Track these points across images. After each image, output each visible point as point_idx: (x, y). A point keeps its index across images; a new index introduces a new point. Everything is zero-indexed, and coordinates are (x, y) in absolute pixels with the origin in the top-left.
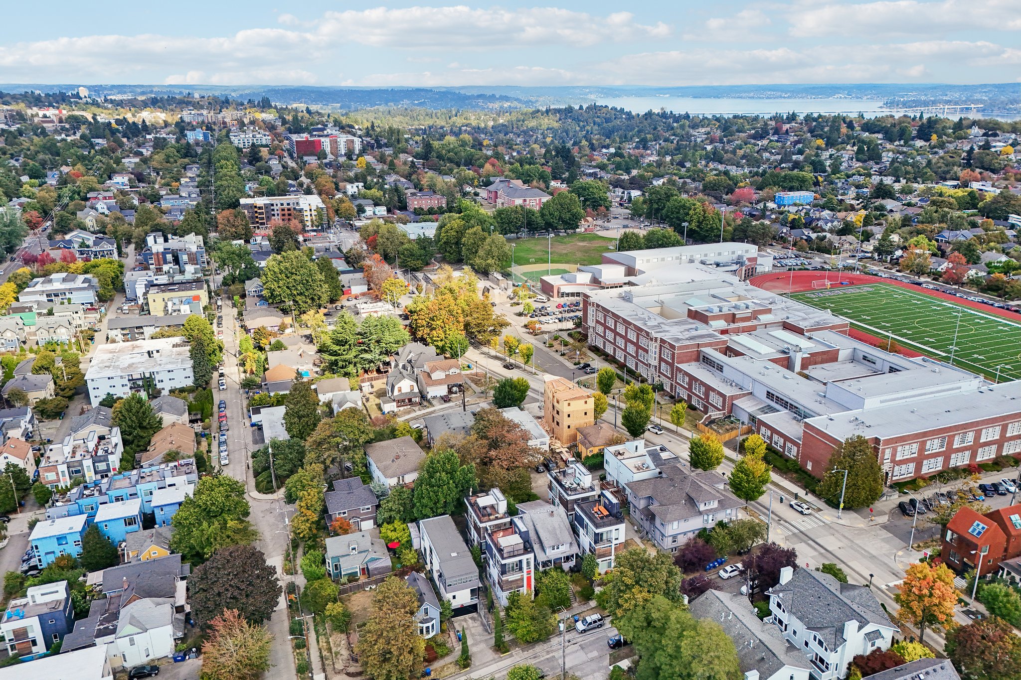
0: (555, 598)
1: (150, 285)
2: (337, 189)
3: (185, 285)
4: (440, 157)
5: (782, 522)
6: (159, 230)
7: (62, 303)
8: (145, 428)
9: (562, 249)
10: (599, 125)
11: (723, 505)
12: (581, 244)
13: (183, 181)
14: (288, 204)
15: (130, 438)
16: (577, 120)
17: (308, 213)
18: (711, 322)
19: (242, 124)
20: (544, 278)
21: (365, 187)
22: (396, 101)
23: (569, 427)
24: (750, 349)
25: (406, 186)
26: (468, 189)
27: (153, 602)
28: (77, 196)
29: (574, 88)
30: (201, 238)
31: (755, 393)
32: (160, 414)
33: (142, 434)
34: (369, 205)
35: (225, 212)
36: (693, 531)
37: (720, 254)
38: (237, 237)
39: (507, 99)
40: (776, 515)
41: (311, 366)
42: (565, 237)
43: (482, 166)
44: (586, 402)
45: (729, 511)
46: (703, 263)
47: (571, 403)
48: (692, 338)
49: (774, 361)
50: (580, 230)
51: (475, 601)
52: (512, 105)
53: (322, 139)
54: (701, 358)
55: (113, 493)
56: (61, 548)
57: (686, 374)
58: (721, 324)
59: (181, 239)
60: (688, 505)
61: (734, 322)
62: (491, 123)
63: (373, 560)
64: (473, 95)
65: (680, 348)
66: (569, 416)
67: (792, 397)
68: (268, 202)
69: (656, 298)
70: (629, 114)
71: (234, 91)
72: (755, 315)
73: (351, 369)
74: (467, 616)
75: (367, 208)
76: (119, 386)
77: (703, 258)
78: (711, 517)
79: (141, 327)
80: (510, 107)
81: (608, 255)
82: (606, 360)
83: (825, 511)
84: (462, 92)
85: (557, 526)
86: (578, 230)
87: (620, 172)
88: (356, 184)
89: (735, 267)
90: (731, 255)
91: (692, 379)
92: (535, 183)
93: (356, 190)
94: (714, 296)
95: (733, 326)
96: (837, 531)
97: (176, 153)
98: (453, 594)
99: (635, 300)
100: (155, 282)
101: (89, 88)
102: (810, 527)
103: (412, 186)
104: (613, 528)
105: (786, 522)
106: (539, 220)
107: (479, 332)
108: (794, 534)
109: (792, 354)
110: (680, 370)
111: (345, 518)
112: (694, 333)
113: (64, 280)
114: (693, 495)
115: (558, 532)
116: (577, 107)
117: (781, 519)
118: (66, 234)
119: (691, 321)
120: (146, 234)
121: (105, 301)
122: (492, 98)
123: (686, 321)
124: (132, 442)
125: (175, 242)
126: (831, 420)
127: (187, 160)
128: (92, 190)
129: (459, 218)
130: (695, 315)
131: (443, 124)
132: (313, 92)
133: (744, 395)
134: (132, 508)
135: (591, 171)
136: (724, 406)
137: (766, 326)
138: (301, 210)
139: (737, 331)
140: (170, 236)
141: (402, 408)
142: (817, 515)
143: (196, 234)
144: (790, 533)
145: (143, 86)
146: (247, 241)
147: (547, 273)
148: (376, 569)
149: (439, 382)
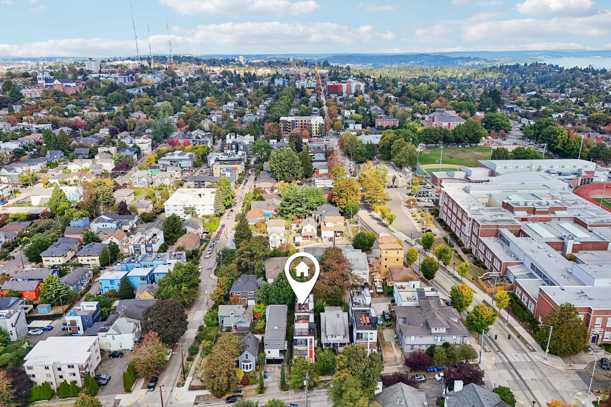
0: (324, 366)
1: (217, 160)
2: (339, 113)
3: (232, 162)
4: (409, 96)
5: (500, 353)
6: (234, 132)
7: (177, 166)
8: (176, 233)
9: (461, 156)
10: (537, 76)
11: (450, 331)
12: (477, 153)
13: (261, 106)
14: (305, 121)
15: (167, 237)
16: (521, 73)
17: (315, 127)
18: (515, 212)
19: (307, 75)
20: (433, 173)
21: (356, 113)
22: (406, 62)
23: (386, 266)
24: (536, 233)
25: (380, 112)
26: (419, 115)
27: (127, 320)
28: (205, 112)
29: (528, 52)
30: (253, 137)
31: (525, 263)
32: (186, 227)
33: (174, 236)
34: (351, 123)
35: (269, 123)
36: (427, 345)
37: (563, 167)
38: (273, 138)
39: (477, 59)
40: (498, 348)
41: (273, 212)
42: (468, 148)
43: (433, 102)
44: (398, 252)
45: (454, 337)
46: (548, 172)
47: (388, 251)
48: (496, 221)
49: (549, 243)
50: (481, 144)
51: (282, 357)
52: (481, 64)
53: (343, 84)
54: (499, 234)
55: (143, 263)
56: (112, 286)
57: (484, 244)
58: (524, 214)
59: (243, 137)
60: (425, 327)
61: (534, 214)
62: (461, 75)
63: (241, 322)
64: (456, 58)
65: (483, 226)
66: (386, 259)
67: (546, 270)
68: (294, 119)
69: (488, 192)
70: (561, 69)
71: (316, 57)
72: (552, 210)
73: (290, 215)
74: (276, 365)
75: (350, 125)
76: (179, 210)
77: (549, 169)
78: (439, 338)
79: (204, 182)
80: (479, 64)
81: (481, 162)
82: (445, 229)
83: (538, 353)
84: (449, 56)
85: (339, 323)
86: (479, 144)
87: (531, 107)
88: (351, 111)
89: (572, 177)
90: (572, 168)
91: (487, 248)
92: (464, 113)
93: (349, 114)
94: (533, 195)
95: (532, 216)
96: (538, 367)
97: (262, 91)
98: (269, 350)
99: (471, 192)
100: (220, 159)
101: (245, 56)
102: (518, 360)
103: (383, 112)
104: (369, 332)
105: (503, 353)
106: (452, 136)
107: (371, 202)
108: (504, 363)
109: (566, 240)
110: (481, 241)
111: (238, 296)
112: (500, 218)
113: (180, 155)
114: (429, 322)
115: (338, 328)
116: (522, 64)
117: (500, 350)
118: (193, 131)
119: (503, 209)
120: (227, 133)
121: (196, 167)
122: (469, 59)
123: (499, 209)
124: (169, 239)
125: (239, 139)
126: (563, 290)
127: (266, 95)
128: (213, 109)
129: (394, 133)
130: (507, 206)
131: (429, 75)
132: (358, 57)
133: (517, 264)
134: (145, 272)
135: (510, 106)
136: (500, 269)
137: (559, 219)
138: (311, 125)
139: (534, 220)
140: (237, 135)
141: (305, 241)
142: (529, 354)
143: (251, 135)
144: (501, 361)
145: (270, 55)
146: (278, 141)
147: (438, 170)
148: (240, 327)
149: (329, 229)
